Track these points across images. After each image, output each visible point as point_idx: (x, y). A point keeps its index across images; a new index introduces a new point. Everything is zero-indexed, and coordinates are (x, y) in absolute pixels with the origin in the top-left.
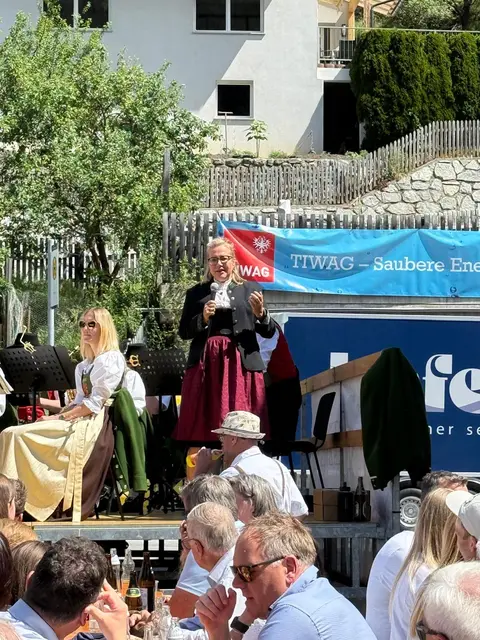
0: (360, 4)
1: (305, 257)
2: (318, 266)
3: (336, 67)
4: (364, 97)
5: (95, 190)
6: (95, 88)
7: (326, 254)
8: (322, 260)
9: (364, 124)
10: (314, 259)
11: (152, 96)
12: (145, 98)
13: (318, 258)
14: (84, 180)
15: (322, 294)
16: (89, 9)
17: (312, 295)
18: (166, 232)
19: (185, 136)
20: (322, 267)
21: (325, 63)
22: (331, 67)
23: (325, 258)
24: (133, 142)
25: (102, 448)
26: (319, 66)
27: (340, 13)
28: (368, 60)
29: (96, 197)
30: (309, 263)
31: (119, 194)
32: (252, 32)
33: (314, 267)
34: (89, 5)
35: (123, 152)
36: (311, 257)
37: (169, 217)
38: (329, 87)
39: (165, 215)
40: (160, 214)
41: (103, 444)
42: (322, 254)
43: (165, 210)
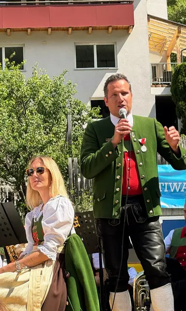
0: (173, 52)
1: (166, 184)
2: (175, 190)
3: (162, 87)
4: (180, 103)
5: (21, 151)
6: (18, 90)
7: (180, 182)
8: (178, 185)
9: (181, 120)
10: (173, 185)
11: (56, 91)
12: (51, 93)
13: (175, 184)
14: (14, 146)
15: (179, 209)
16: (14, 56)
17: (172, 209)
18: (71, 171)
19: (78, 117)
20: (178, 191)
21: (156, 85)
22: (159, 87)
23: (180, 183)
24: (45, 121)
25: (55, 296)
26: (152, 86)
27: (162, 57)
28: (181, 81)
29: (23, 155)
30: (169, 188)
31: (37, 152)
32: (110, 68)
33: (172, 191)
34: (14, 54)
35: (38, 127)
36: (170, 184)
37: (73, 161)
38: (158, 99)
39: (70, 159)
40: (67, 159)
41: (56, 292)
42: (177, 181)
43: (70, 157)
